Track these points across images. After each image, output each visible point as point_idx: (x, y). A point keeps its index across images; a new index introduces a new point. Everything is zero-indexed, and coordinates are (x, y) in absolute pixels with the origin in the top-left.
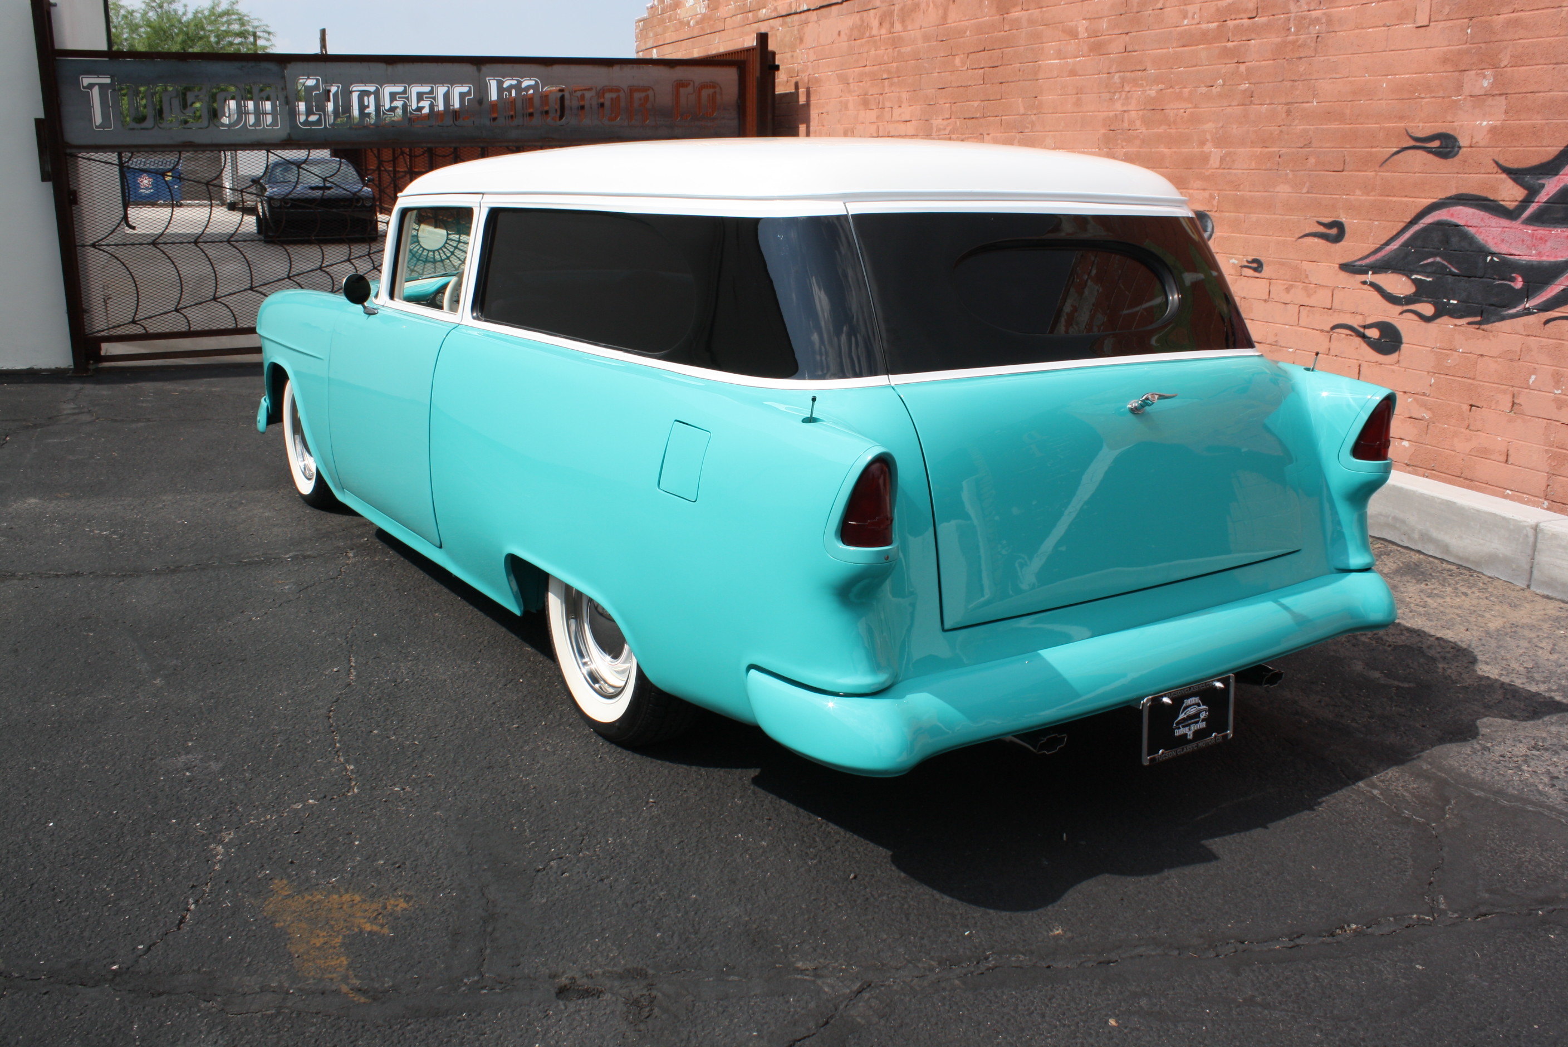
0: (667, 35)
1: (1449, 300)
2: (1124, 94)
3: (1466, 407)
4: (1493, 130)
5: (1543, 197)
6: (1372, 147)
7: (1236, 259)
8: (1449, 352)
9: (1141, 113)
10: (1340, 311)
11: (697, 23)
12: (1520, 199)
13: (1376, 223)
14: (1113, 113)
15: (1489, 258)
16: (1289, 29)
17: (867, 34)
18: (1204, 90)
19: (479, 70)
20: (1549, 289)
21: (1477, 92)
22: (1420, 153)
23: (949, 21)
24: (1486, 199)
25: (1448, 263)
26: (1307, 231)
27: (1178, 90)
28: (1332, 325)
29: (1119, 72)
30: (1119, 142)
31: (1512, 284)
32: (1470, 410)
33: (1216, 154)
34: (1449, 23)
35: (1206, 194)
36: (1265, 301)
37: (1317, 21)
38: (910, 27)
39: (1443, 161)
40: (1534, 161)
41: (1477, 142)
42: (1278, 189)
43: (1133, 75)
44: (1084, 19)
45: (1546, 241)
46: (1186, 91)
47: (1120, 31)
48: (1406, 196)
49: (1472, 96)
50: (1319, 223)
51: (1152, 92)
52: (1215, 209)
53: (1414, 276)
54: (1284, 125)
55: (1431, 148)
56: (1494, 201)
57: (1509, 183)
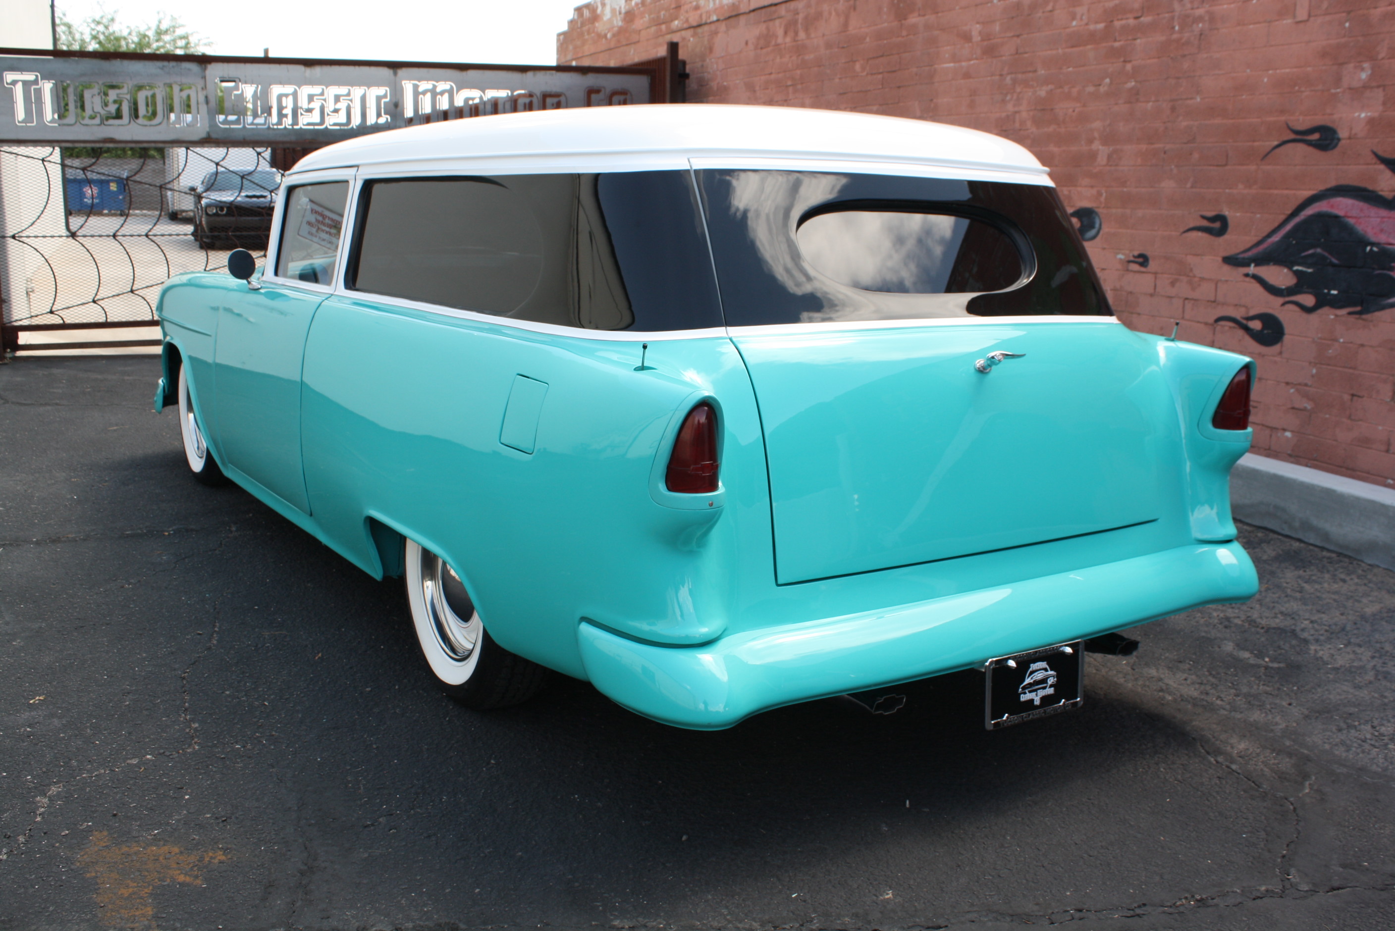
0: (586, 48)
1: (1329, 290)
2: (1015, 97)
3: (1346, 397)
4: (1371, 121)
6: (1254, 141)
7: (1123, 254)
8: (1329, 342)
9: (1031, 113)
10: (1223, 304)
11: (614, 35)
13: (1258, 216)
14: (1005, 114)
15: (1368, 248)
16: (1173, 28)
17: (773, 43)
18: (1090, 89)
19: (395, 74)
21: (1355, 84)
22: (1301, 148)
23: (850, 28)
24: (1365, 190)
25: (1329, 254)
26: (1191, 225)
27: (1067, 90)
28: (1215, 317)
29: (1011, 73)
31: (1392, 274)
32: (1352, 400)
33: (1103, 151)
34: (1328, 18)
35: (1094, 191)
36: (1152, 295)
37: (1200, 19)
38: (813, 35)
39: (1323, 153)
41: (1355, 134)
42: (1163, 184)
43: (1024, 76)
44: (978, 23)
46: (1075, 91)
47: (1011, 34)
48: (1287, 189)
49: (1350, 89)
50: (1203, 217)
51: (1042, 92)
52: (1103, 205)
53: (1295, 268)
54: (1169, 122)
55: (1311, 141)
56: (1373, 192)
57: (1388, 173)
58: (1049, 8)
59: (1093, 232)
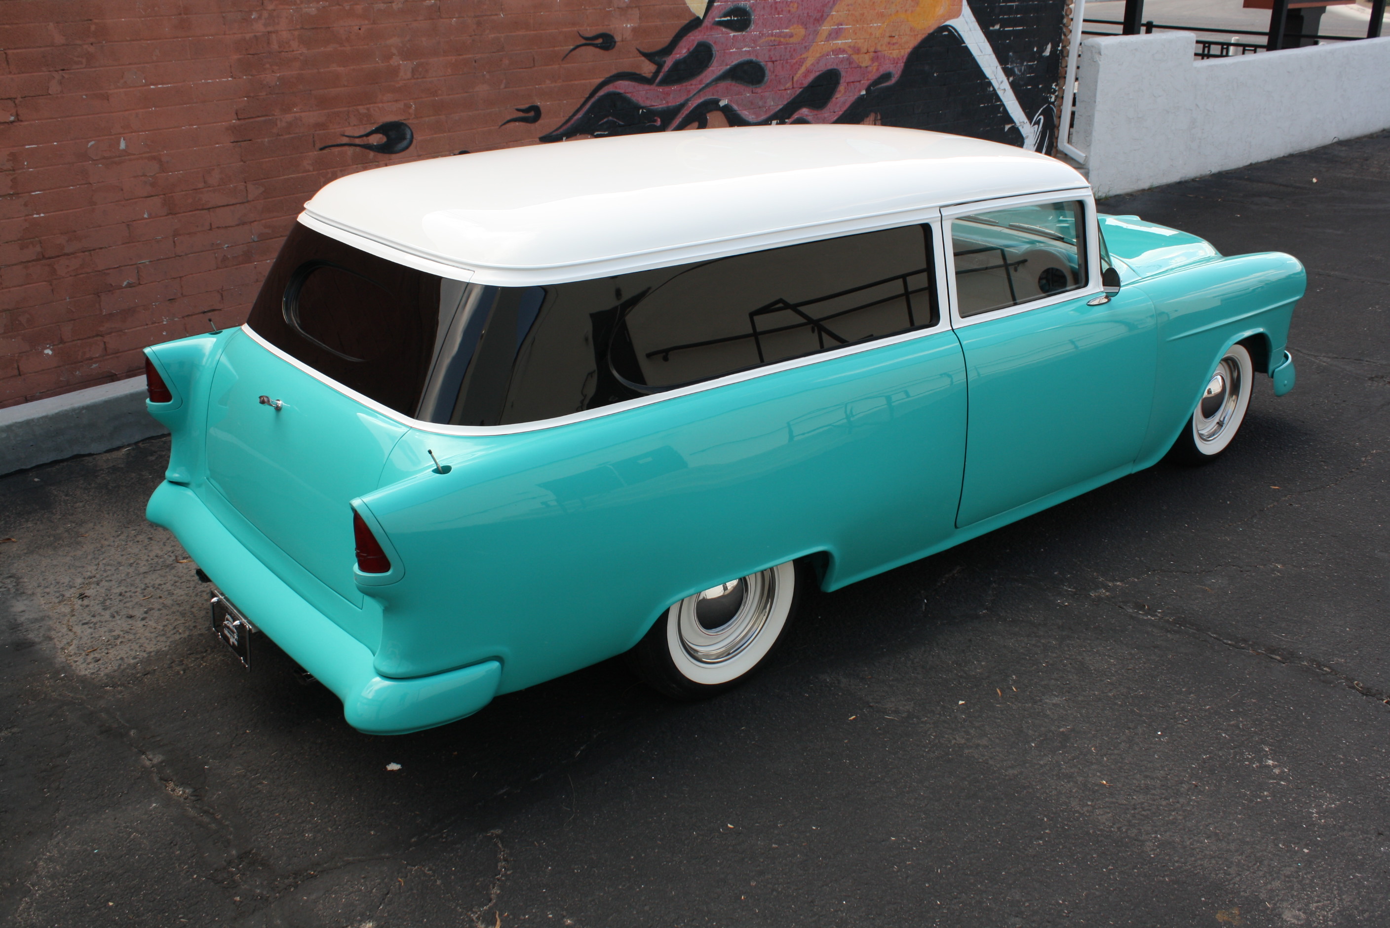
2: (265, 14)
4: (634, 30)
5: (666, 68)
6: (554, 47)
9: (296, 33)
12: (654, 71)
13: (565, 102)
14: (252, 35)
15: (641, 111)
20: (674, 122)
21: (622, 5)
22: (591, 50)
24: (635, 74)
25: (617, 119)
26: (509, 118)
27: (347, 8)
30: (268, 66)
31: (655, 124)
33: (405, 67)
35: (401, 105)
39: (606, 53)
40: (658, 47)
41: (626, 38)
45: (669, 95)
46: (359, 8)
48: (584, 79)
49: (618, 8)
50: (518, 110)
51: (312, 9)
52: (413, 116)
53: (595, 134)
54: (475, 35)
55: (597, 44)
56: (639, 75)
57: (647, 62)
59: (405, 143)
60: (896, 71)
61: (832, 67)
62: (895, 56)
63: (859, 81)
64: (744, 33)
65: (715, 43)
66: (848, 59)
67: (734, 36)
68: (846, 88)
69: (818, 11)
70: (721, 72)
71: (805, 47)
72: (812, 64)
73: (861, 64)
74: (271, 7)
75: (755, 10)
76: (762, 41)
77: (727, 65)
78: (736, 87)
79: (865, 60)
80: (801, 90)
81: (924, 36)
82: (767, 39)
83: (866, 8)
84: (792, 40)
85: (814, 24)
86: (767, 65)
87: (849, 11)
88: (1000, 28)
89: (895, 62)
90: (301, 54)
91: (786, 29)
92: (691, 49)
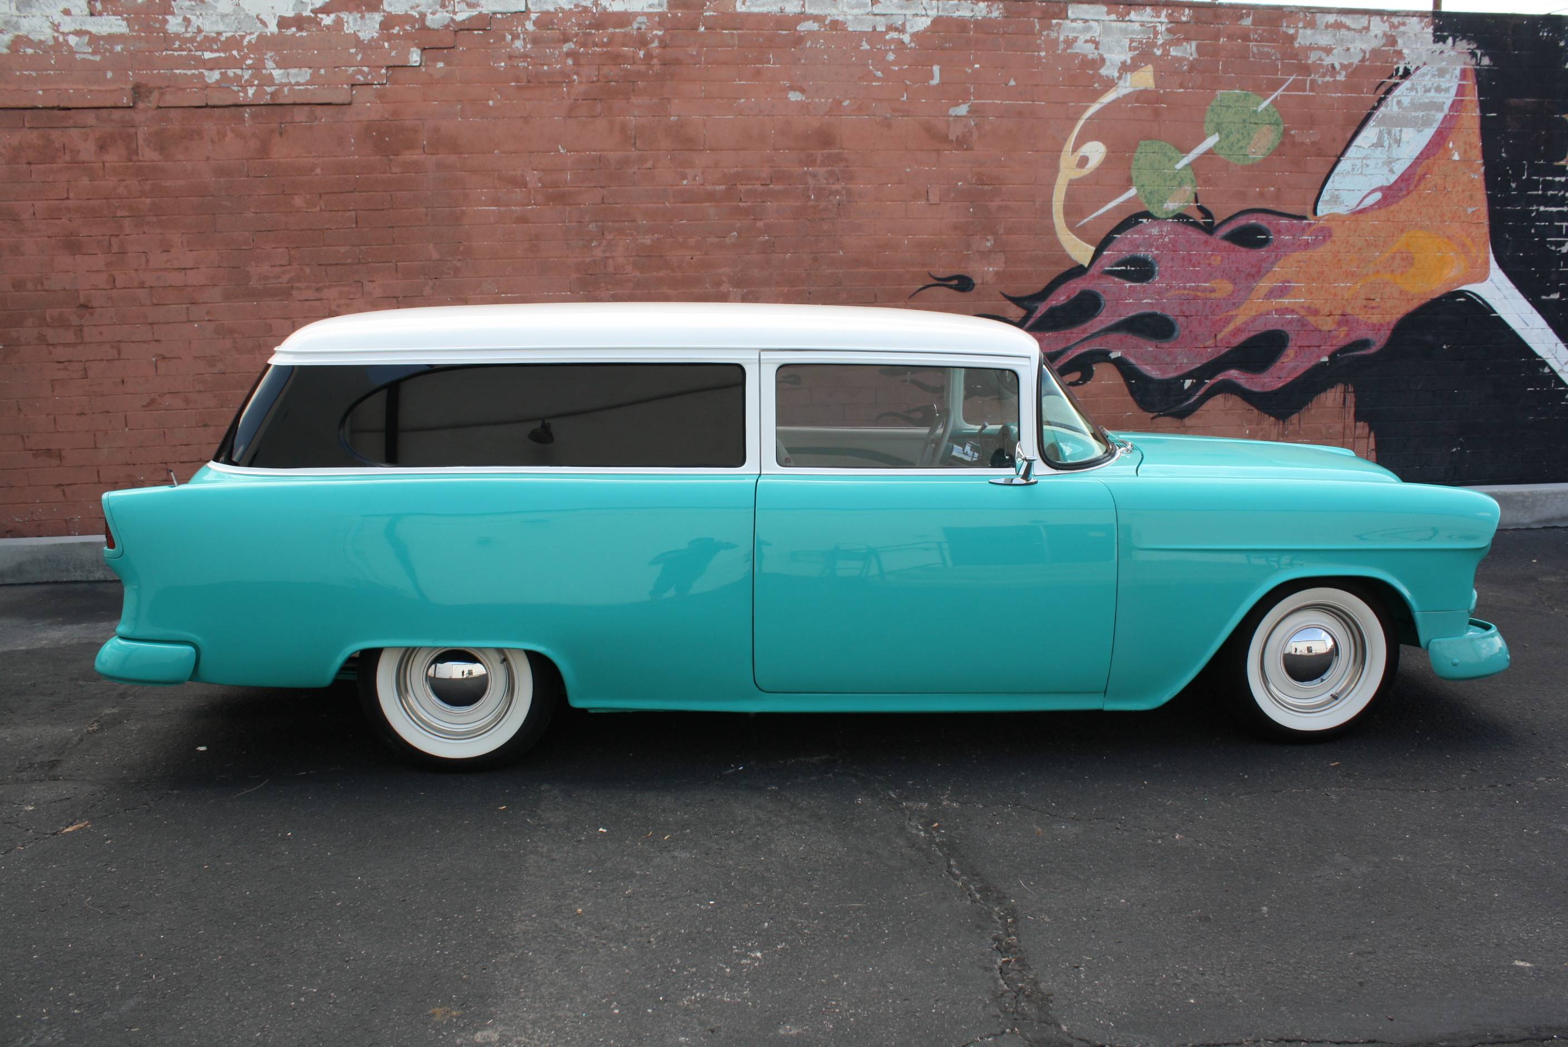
2: (605, 243)
5: (1039, 314)
6: (899, 286)
9: (631, 259)
12: (1021, 316)
14: (592, 259)
16: (809, 197)
18: (715, 240)
21: (982, 250)
22: (943, 291)
27: (681, 240)
29: (596, 221)
33: (735, 295)
34: (955, 204)
37: (837, 193)
39: (961, 294)
40: (1028, 293)
41: (987, 282)
43: (616, 225)
44: (536, 170)
46: (692, 241)
47: (592, 185)
49: (979, 252)
51: (647, 240)
54: (811, 270)
55: (953, 285)
56: (1004, 318)
57: (1014, 306)
58: (649, 164)
60: (1379, 341)
61: (1275, 328)
62: (1375, 322)
63: (1319, 346)
64: (1144, 284)
65: (1104, 292)
66: (1299, 320)
67: (1130, 286)
68: (1296, 352)
69: (1252, 266)
70: (1113, 322)
71: (1234, 304)
72: (1245, 323)
73: (1320, 327)
74: (609, 237)
75: (1159, 261)
76: (1170, 294)
77: (1120, 316)
78: (1133, 340)
79: (1327, 324)
80: (1227, 349)
81: (1423, 302)
82: (1177, 292)
83: (1327, 265)
84: (1213, 295)
85: (1246, 279)
86: (1177, 319)
87: (1301, 267)
88: (1561, 296)
89: (1377, 328)
90: (634, 277)
91: (1205, 282)
92: (1072, 297)
